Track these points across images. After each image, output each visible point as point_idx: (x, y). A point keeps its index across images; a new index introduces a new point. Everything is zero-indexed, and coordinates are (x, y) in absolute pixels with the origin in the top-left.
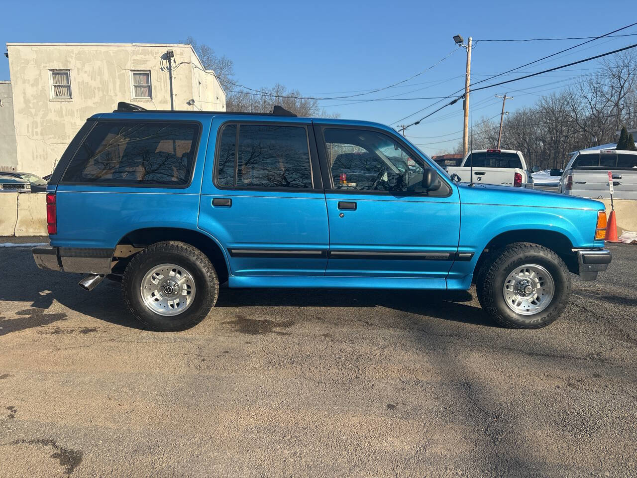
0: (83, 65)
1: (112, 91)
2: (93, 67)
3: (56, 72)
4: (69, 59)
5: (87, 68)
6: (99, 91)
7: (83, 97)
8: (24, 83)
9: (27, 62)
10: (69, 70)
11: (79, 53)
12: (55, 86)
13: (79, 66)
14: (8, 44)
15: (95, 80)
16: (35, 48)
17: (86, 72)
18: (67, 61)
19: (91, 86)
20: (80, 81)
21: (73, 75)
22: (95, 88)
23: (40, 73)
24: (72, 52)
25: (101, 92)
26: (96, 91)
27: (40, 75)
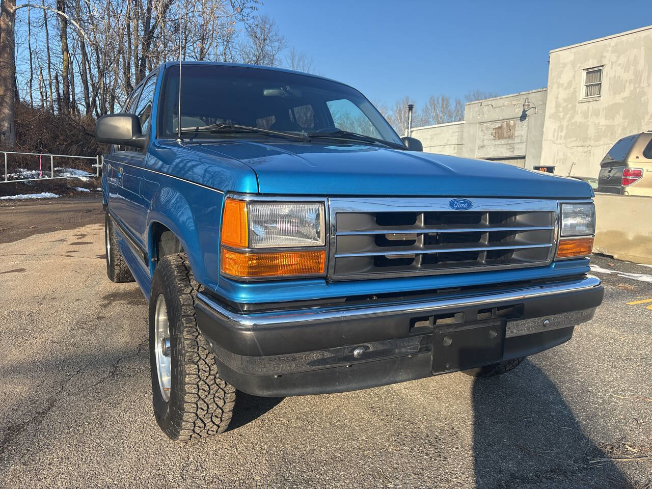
0: (618, 57)
1: (646, 81)
2: (629, 58)
3: (590, 70)
4: (605, 54)
5: (623, 60)
6: (630, 83)
7: (612, 93)
8: (558, 87)
9: (565, 65)
10: (603, 66)
11: (616, 45)
12: (587, 86)
13: (614, 58)
14: (551, 51)
15: (628, 73)
16: (573, 50)
17: (620, 64)
18: (602, 57)
19: (622, 80)
20: (612, 76)
21: (605, 71)
22: (626, 81)
23: (575, 74)
24: (610, 44)
25: (632, 85)
26: (627, 85)
27: (574, 77)
